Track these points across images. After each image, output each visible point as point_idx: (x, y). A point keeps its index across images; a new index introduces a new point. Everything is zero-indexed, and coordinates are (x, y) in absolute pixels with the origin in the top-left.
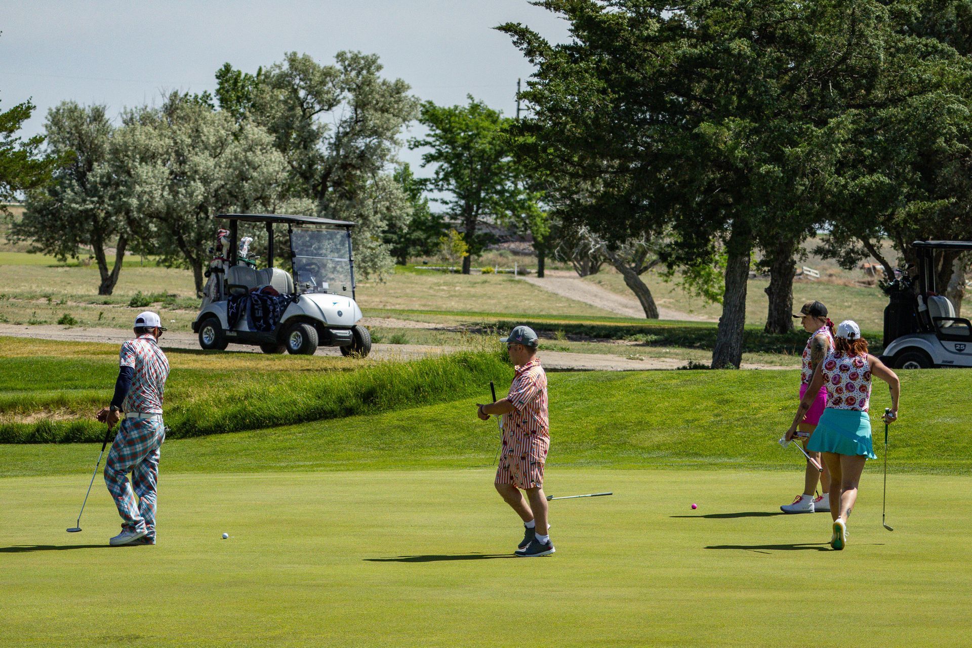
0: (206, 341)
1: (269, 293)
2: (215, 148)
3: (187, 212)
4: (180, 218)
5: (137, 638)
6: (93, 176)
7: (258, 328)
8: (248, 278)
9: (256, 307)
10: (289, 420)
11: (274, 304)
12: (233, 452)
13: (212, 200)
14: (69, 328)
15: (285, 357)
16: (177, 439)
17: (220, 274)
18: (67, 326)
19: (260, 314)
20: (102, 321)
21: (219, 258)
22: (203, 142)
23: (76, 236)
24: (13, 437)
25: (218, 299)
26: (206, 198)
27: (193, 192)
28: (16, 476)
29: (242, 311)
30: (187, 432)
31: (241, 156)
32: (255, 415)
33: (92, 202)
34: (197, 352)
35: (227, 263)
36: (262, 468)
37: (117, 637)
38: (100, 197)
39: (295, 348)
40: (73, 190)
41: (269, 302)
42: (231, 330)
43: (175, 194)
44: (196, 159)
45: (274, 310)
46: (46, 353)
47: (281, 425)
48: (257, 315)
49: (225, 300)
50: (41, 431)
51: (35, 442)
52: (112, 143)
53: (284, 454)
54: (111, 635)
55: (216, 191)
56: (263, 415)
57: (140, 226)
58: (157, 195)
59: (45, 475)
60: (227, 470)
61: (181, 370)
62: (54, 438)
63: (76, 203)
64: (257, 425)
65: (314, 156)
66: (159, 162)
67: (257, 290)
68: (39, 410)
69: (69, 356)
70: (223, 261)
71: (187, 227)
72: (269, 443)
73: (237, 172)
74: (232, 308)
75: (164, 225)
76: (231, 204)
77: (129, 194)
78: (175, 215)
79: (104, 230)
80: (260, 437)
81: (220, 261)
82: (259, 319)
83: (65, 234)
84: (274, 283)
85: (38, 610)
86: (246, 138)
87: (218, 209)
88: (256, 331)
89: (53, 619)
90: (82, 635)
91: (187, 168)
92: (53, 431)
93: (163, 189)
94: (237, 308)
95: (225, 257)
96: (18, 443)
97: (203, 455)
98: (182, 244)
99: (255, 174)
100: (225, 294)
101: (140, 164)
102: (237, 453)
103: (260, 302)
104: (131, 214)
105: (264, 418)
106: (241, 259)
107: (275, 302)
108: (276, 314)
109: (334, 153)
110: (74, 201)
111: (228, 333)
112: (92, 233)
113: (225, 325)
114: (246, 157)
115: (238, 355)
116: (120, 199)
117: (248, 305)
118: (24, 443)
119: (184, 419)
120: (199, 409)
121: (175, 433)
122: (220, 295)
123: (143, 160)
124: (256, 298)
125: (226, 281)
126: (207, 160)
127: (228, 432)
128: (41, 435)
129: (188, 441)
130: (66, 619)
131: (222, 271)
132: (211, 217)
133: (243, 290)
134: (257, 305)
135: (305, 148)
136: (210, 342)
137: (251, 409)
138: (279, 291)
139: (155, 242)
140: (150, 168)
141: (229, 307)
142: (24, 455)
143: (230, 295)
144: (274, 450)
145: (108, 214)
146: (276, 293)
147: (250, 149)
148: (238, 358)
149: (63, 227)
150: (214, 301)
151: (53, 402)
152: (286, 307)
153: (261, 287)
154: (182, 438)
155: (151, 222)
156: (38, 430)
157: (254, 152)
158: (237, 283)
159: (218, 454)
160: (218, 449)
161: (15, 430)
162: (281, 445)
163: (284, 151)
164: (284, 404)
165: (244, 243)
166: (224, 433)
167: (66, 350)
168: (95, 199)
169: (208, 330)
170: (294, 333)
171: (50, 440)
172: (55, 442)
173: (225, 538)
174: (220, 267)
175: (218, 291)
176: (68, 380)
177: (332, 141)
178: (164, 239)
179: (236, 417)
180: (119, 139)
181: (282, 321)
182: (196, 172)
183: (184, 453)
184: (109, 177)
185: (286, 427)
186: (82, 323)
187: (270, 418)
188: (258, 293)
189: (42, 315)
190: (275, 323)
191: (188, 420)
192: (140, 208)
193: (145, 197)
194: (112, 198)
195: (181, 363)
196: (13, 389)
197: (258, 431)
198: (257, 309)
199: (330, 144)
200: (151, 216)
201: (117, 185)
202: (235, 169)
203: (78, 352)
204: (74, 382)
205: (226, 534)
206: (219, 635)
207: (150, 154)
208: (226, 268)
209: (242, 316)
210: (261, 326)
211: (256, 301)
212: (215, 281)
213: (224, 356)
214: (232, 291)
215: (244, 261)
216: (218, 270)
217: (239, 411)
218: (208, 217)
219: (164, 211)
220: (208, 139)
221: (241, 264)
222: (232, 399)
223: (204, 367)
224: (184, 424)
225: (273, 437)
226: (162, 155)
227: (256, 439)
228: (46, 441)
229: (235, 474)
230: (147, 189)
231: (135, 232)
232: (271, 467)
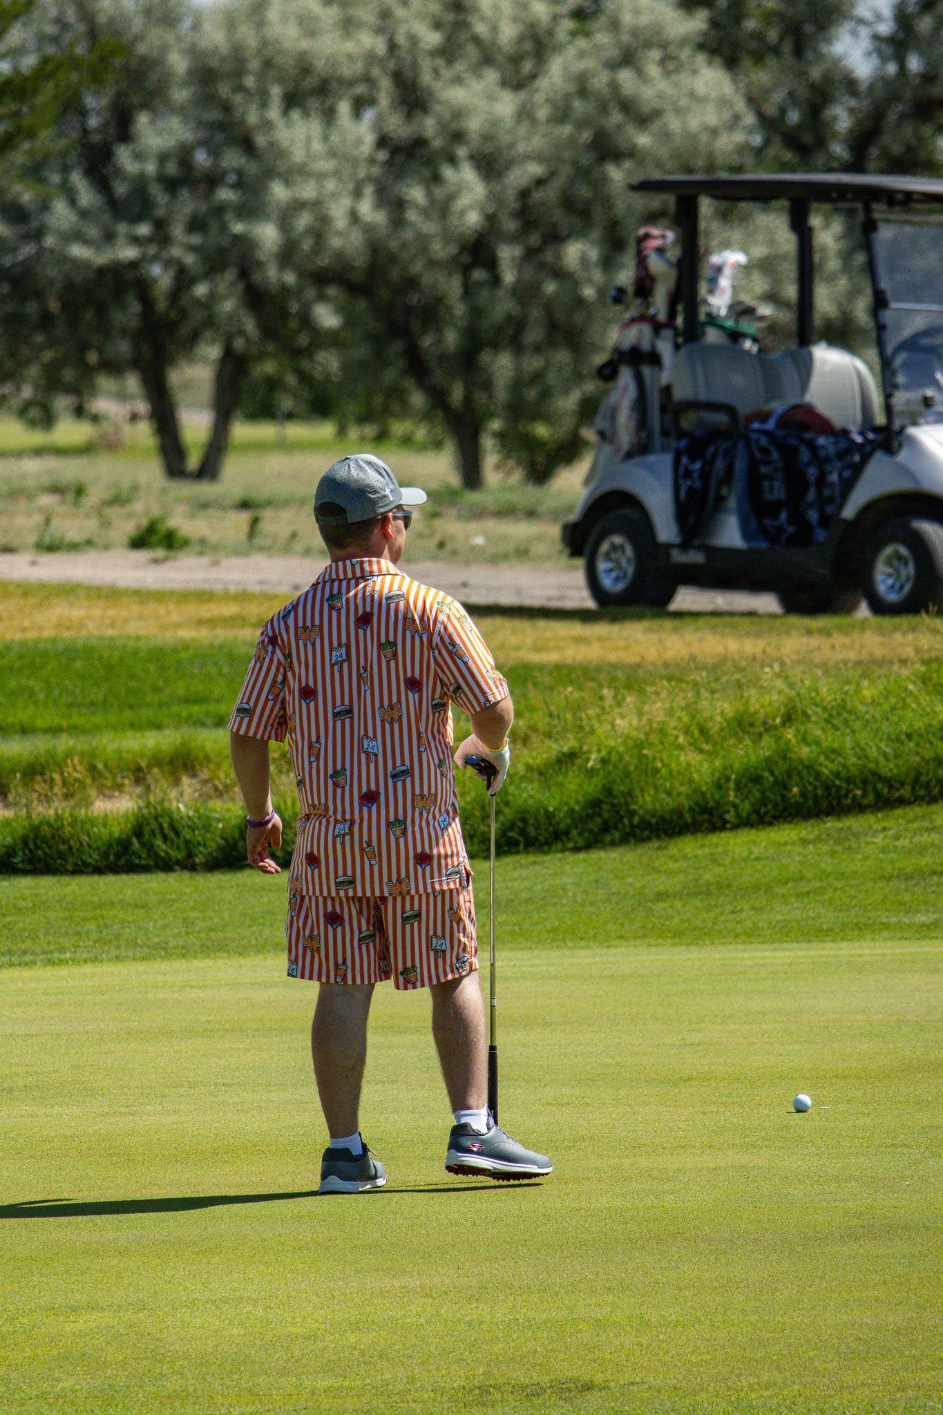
0: (607, 582)
1: (804, 427)
2: (516, 60)
3: (432, 264)
4: (412, 283)
5: (588, 1387)
6: (138, 156)
7: (773, 537)
8: (738, 380)
9: (764, 470)
10: (927, 786)
11: (822, 462)
12: (756, 888)
13: (510, 225)
14: (165, 559)
15: (863, 626)
16: (576, 850)
17: (646, 371)
18: (160, 553)
19: (776, 491)
20: (259, 541)
21: (642, 318)
22: (476, 40)
23: (84, 347)
24: (62, 855)
25: (641, 449)
26: (491, 218)
27: (451, 198)
28: (95, 960)
29: (719, 487)
30: (606, 828)
31: (600, 81)
32: (818, 775)
33: (135, 240)
34: (583, 616)
35: (667, 333)
36: (860, 929)
37: (523, 1388)
38: (161, 225)
39: (893, 597)
40: (72, 202)
41: (805, 455)
42: (685, 546)
43: (396, 206)
44: (457, 95)
45: (821, 480)
46: (112, 626)
47: (902, 802)
48: (768, 496)
49: (664, 449)
50: (146, 831)
51: (132, 869)
52: (193, 52)
53: (918, 890)
54: (501, 1381)
55: (524, 194)
56: (844, 774)
57: (284, 315)
58: (339, 212)
59: (183, 956)
60: (751, 935)
61: (541, 668)
62: (190, 855)
63: (87, 242)
64: (824, 804)
65: (828, 79)
66: (344, 108)
67: (764, 417)
68: (119, 787)
69: (186, 634)
70: (657, 328)
71: (432, 313)
72: (866, 858)
73: (586, 136)
74: (688, 474)
75: (362, 305)
76: (572, 234)
77: (251, 209)
78: (394, 274)
79: (172, 327)
80: (838, 842)
81: (646, 329)
82: (773, 509)
83: (51, 344)
84: (818, 395)
85: (259, 1312)
86: (615, 25)
87: (531, 254)
88: (764, 545)
89: (311, 1337)
90: (412, 1380)
91: (429, 126)
92: (186, 833)
93: (357, 194)
94: (705, 475)
95: (662, 317)
96: (78, 871)
97: (661, 896)
98: (417, 366)
99: (643, 140)
100: (665, 433)
101: (285, 112)
102: (768, 889)
103: (775, 455)
104: (256, 277)
105: (848, 780)
106: (713, 320)
107: (822, 454)
108: (827, 493)
109: (892, 68)
110: (77, 236)
111: (678, 556)
112: (138, 338)
113: (666, 530)
114: (614, 86)
115: (714, 621)
116: (224, 228)
117: (740, 465)
118: (98, 870)
119: (592, 788)
120: (642, 757)
121: (567, 833)
122: (650, 436)
123: (292, 100)
124: (764, 441)
125: (667, 390)
126: (491, 98)
127: (736, 827)
128: (150, 847)
129: (611, 860)
130: (352, 1338)
131: (654, 359)
132: (509, 277)
133: (722, 419)
134: (767, 463)
135: (798, 51)
136: (620, 586)
137: (805, 752)
138: (838, 420)
139: (329, 362)
140: (315, 126)
141: (680, 474)
142: (100, 906)
143: (682, 434)
144: (888, 879)
145: (184, 279)
146: (824, 426)
147: (628, 58)
148: (713, 629)
149: (46, 321)
150: (629, 455)
151: (157, 760)
152: (858, 470)
153: (778, 407)
154: (588, 847)
155: (322, 298)
156: (138, 833)
157: (640, 72)
158: (703, 396)
159: (709, 893)
160: (708, 877)
161: (68, 830)
162: (908, 865)
163: (731, 64)
164: (909, 736)
165: (719, 269)
166: (723, 828)
167: (175, 617)
168: (144, 230)
169: (614, 548)
170: (888, 550)
171: (178, 862)
172: (192, 868)
173: (800, 1109)
174: (646, 346)
175: (642, 423)
176: (189, 701)
177: (885, 29)
178: (361, 352)
179: (757, 779)
180: (214, 37)
181: (849, 512)
182: (458, 136)
183: (602, 894)
184: (184, 155)
185: (917, 810)
186: (203, 546)
187: (865, 782)
188: (770, 425)
189: (71, 527)
190: (825, 521)
191: (609, 792)
192: (287, 254)
193: (303, 221)
194: (196, 224)
195: (536, 648)
196: (25, 731)
197: (831, 824)
198: (767, 477)
199: (876, 37)
200: (320, 278)
201: (212, 180)
202: (581, 124)
203: (212, 622)
204: (212, 707)
205: (806, 1099)
206: (848, 1379)
207: (310, 82)
208: (665, 348)
209: (720, 500)
210: (780, 529)
211: (765, 451)
212: (632, 392)
213: (668, 624)
214: (688, 421)
215: (721, 327)
216: (639, 358)
217: (767, 759)
218: (496, 280)
219: (361, 262)
220: (494, 29)
221: (712, 336)
222: (743, 725)
223: (612, 657)
224: (595, 804)
225: (879, 839)
226: (351, 83)
227: (825, 848)
228: (165, 866)
229: (777, 945)
230: (308, 191)
231: (268, 332)
232: (887, 926)
